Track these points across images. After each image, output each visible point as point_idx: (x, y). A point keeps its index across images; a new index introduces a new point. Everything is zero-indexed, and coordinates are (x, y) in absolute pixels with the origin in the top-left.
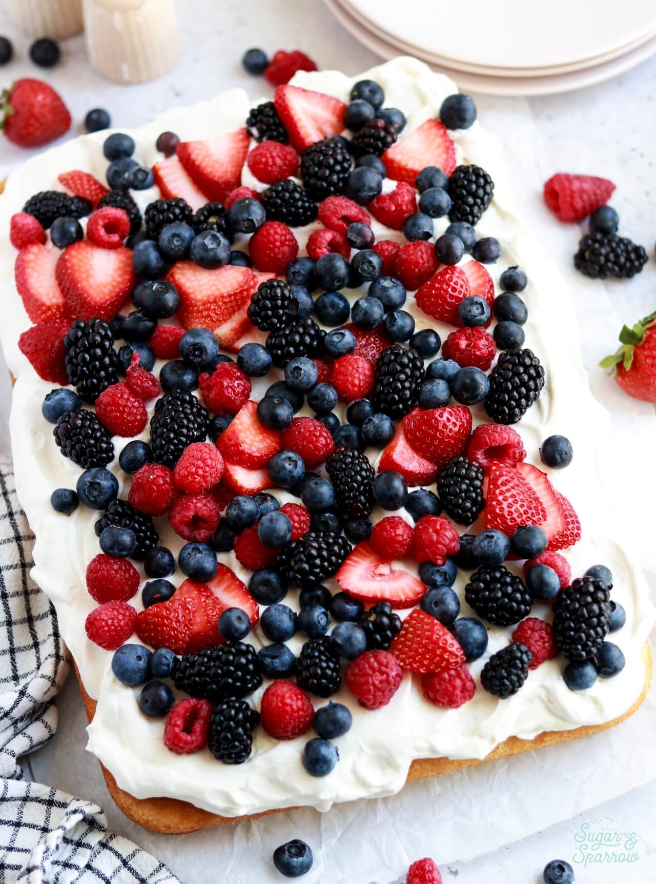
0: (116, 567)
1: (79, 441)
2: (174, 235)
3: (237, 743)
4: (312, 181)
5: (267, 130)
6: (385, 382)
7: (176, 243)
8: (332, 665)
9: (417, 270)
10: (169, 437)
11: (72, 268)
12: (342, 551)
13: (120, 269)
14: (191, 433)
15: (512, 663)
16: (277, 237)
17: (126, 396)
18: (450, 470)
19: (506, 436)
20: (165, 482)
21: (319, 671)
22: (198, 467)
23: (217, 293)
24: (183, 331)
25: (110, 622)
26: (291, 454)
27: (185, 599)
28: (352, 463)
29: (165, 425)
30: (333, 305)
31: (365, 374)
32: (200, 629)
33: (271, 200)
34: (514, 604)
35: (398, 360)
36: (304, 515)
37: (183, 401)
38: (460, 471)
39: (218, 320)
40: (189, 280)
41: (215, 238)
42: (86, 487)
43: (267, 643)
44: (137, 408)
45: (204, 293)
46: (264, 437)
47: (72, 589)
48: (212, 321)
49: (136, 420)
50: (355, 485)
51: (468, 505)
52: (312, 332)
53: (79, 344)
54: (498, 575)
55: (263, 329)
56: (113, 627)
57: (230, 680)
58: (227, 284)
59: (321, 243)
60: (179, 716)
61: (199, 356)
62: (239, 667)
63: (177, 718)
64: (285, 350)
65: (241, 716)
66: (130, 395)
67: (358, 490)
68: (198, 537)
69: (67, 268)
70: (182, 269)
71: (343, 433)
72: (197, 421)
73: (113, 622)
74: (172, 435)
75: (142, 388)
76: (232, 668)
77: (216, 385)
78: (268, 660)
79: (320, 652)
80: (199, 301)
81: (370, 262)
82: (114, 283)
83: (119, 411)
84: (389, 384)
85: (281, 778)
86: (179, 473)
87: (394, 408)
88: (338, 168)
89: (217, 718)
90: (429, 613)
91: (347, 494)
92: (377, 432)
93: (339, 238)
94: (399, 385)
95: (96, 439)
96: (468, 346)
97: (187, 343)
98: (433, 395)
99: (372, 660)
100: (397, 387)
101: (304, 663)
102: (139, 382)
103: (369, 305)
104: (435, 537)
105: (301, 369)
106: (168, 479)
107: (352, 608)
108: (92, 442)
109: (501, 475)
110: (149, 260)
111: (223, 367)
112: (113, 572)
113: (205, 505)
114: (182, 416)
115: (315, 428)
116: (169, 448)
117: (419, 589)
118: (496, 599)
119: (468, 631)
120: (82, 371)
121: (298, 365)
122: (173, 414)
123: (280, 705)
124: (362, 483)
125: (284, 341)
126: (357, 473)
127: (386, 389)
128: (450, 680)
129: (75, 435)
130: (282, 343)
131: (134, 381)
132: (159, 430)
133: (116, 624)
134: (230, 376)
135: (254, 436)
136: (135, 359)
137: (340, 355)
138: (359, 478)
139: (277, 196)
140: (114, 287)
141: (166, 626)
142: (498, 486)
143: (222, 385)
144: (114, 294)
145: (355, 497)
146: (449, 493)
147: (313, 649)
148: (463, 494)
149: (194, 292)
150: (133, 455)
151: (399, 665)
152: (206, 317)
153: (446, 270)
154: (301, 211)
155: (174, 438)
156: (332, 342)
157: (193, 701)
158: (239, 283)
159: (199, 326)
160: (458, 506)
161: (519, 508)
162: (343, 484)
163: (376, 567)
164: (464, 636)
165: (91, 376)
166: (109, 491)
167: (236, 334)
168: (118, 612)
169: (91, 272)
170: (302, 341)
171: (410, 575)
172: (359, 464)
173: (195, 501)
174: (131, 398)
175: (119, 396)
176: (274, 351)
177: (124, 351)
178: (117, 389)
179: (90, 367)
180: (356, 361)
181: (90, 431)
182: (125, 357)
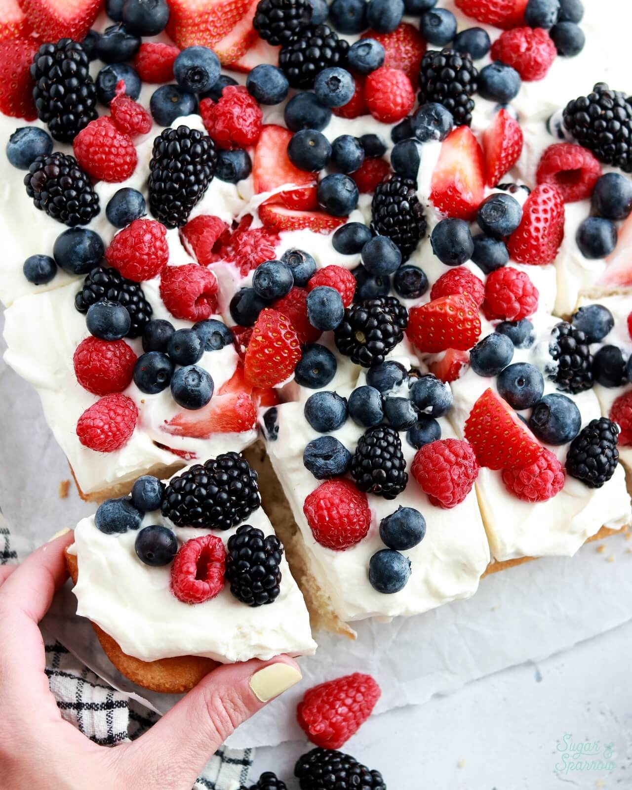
1: (56, 193)
17: (111, 134)
21: (384, 474)
24: (176, 51)
30: (353, 10)
39: (217, 34)
47: (56, 373)
48: (211, 35)
49: (125, 163)
52: (332, 44)
53: (51, 74)
55: (273, 43)
56: (110, 434)
61: (199, 81)
64: (304, 67)
66: (116, 131)
75: (132, 125)
77: (224, 114)
80: (194, 12)
83: (104, 152)
95: (77, 189)
97: (184, 66)
102: (128, 117)
105: (339, 80)
108: (74, 193)
111: (230, 93)
120: (56, 106)
125: (301, 57)
129: (52, 185)
130: (299, 59)
131: (121, 115)
134: (238, 103)
136: (120, 87)
137: (371, 70)
147: (373, 445)
149: (186, 2)
150: (125, 206)
152: (203, 31)
156: (359, 58)
159: (196, 42)
165: (66, 111)
167: (240, 50)
170: (323, 57)
174: (118, 136)
175: (103, 133)
176: (291, 70)
177: (104, 77)
178: (100, 126)
179: (66, 100)
180: (393, 74)
181: (70, 181)
182: (106, 84)
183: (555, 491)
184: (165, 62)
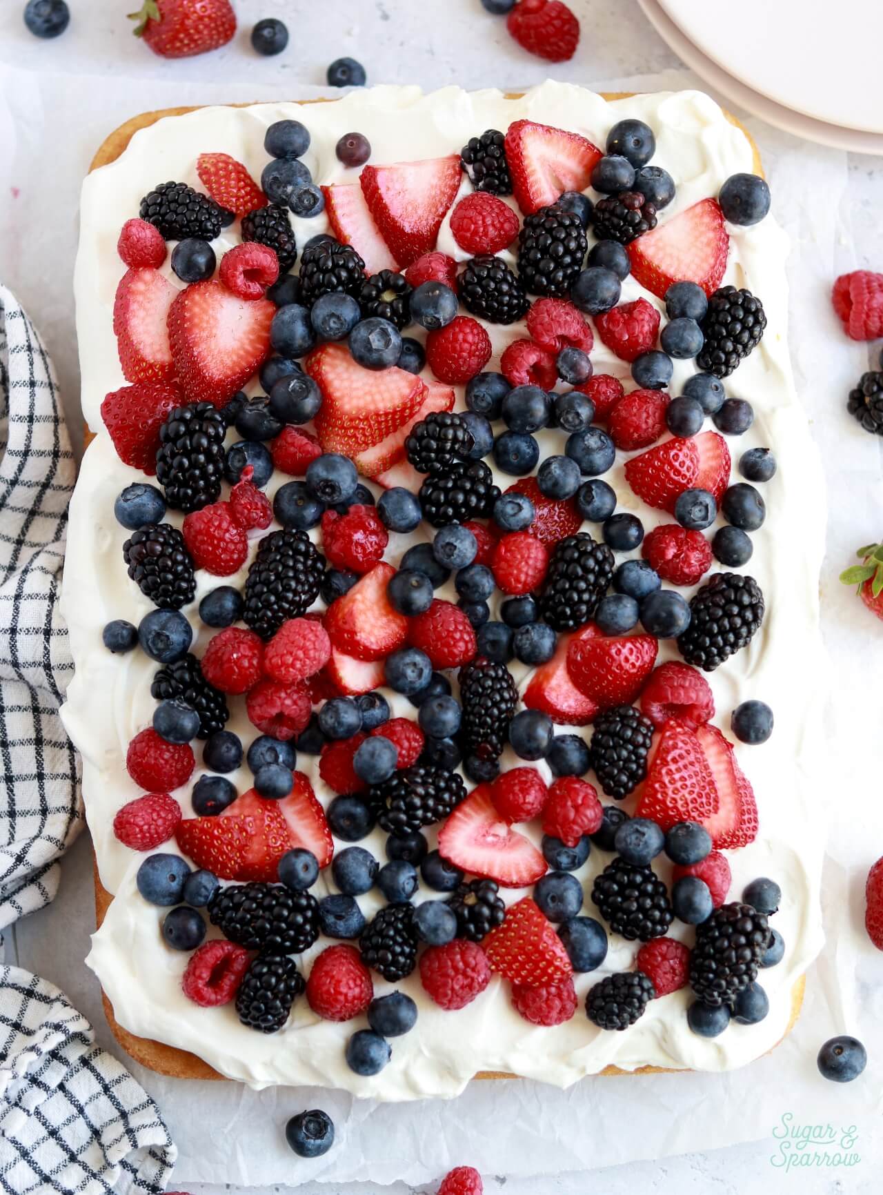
0: (167, 755)
1: (153, 572)
2: (333, 315)
3: (270, 1017)
4: (530, 271)
5: (487, 175)
6: (559, 586)
7: (332, 325)
8: (407, 950)
9: (636, 435)
10: (268, 600)
11: (190, 320)
12: (454, 798)
13: (253, 331)
14: (297, 598)
15: (629, 999)
16: (466, 346)
17: (225, 525)
18: (613, 726)
19: (693, 695)
20: (251, 664)
21: (390, 957)
22: (296, 658)
23: (372, 407)
24: (317, 451)
25: (146, 827)
26: (418, 659)
27: (245, 817)
28: (491, 688)
29: (267, 582)
30: (518, 451)
31: (536, 568)
32: (256, 860)
33: (470, 287)
34: (649, 924)
35: (582, 561)
36: (416, 740)
37: (297, 552)
38: (625, 731)
39: (364, 442)
40: (338, 375)
41: (384, 333)
42: (150, 637)
43: (334, 891)
44: (236, 544)
45: (355, 402)
46: (389, 621)
47: (107, 752)
48: (357, 442)
49: (232, 559)
50: (489, 720)
51: (624, 778)
52: (482, 490)
53: (179, 443)
54: (639, 879)
55: (420, 470)
57: (279, 939)
58: (386, 395)
59: (521, 366)
60: (206, 967)
61: (330, 494)
62: (292, 925)
63: (204, 970)
64: (442, 509)
65: (282, 986)
66: (230, 523)
67: (491, 727)
68: (278, 734)
69: (184, 319)
70: (334, 357)
71: (490, 637)
72: (308, 581)
73: (149, 828)
74: (273, 598)
75: (248, 519)
76: (283, 925)
77: (343, 536)
78: (330, 919)
79: (397, 931)
80: (346, 414)
81: (578, 414)
82: (242, 352)
83: (212, 544)
84: (564, 591)
85: (315, 1063)
86: (271, 659)
87: (562, 622)
88: (568, 259)
89: (253, 982)
90: (542, 908)
91: (476, 729)
92: (533, 652)
93: (546, 364)
94: (576, 597)
95: (175, 574)
96: (676, 556)
97: (318, 476)
98: (616, 620)
99: (458, 957)
100: (571, 598)
101: (374, 940)
102: (246, 511)
103: (562, 474)
104: (572, 814)
105: (455, 547)
106: (255, 662)
107: (448, 876)
108: (170, 577)
109: (675, 747)
110: (293, 338)
111: (356, 513)
112: (162, 762)
113: (295, 703)
114: (291, 574)
115: (456, 628)
116: (265, 615)
117: (537, 868)
118: (629, 912)
119: (584, 943)
120: (176, 477)
121: (452, 540)
122: (280, 569)
123: (332, 991)
124: (499, 719)
125: (442, 498)
126: (495, 704)
127: (558, 596)
128: (548, 999)
129: (150, 563)
130: (439, 500)
132: (258, 588)
133: (153, 831)
134: (362, 526)
135: (377, 619)
136: (246, 474)
137: (511, 532)
138: (496, 711)
139: (479, 284)
140: (240, 357)
141: (214, 847)
142: (667, 762)
143: (351, 541)
144: (238, 370)
145: (486, 735)
146: (603, 757)
147: (389, 923)
148: (621, 763)
149: (342, 398)
150: (218, 609)
151: (489, 969)
152: (350, 437)
153: (673, 442)
154: (506, 308)
155: (275, 603)
156: (503, 513)
157: (228, 948)
158: (402, 397)
159: (339, 447)
160: (612, 777)
161: (687, 796)
162: (475, 715)
163: (491, 825)
164: (578, 947)
165: (184, 484)
166: (178, 648)
167: (384, 464)
168: (158, 815)
169: (214, 331)
170: (466, 503)
171: (531, 844)
172: (500, 691)
173: (283, 695)
174: (231, 529)
175: (216, 524)
176: (428, 507)
177: (235, 454)
178: (215, 513)
179: (187, 475)
180: (529, 547)
181: (169, 563)
182: (235, 463)
183: (559, 1020)
184: (301, 459)
